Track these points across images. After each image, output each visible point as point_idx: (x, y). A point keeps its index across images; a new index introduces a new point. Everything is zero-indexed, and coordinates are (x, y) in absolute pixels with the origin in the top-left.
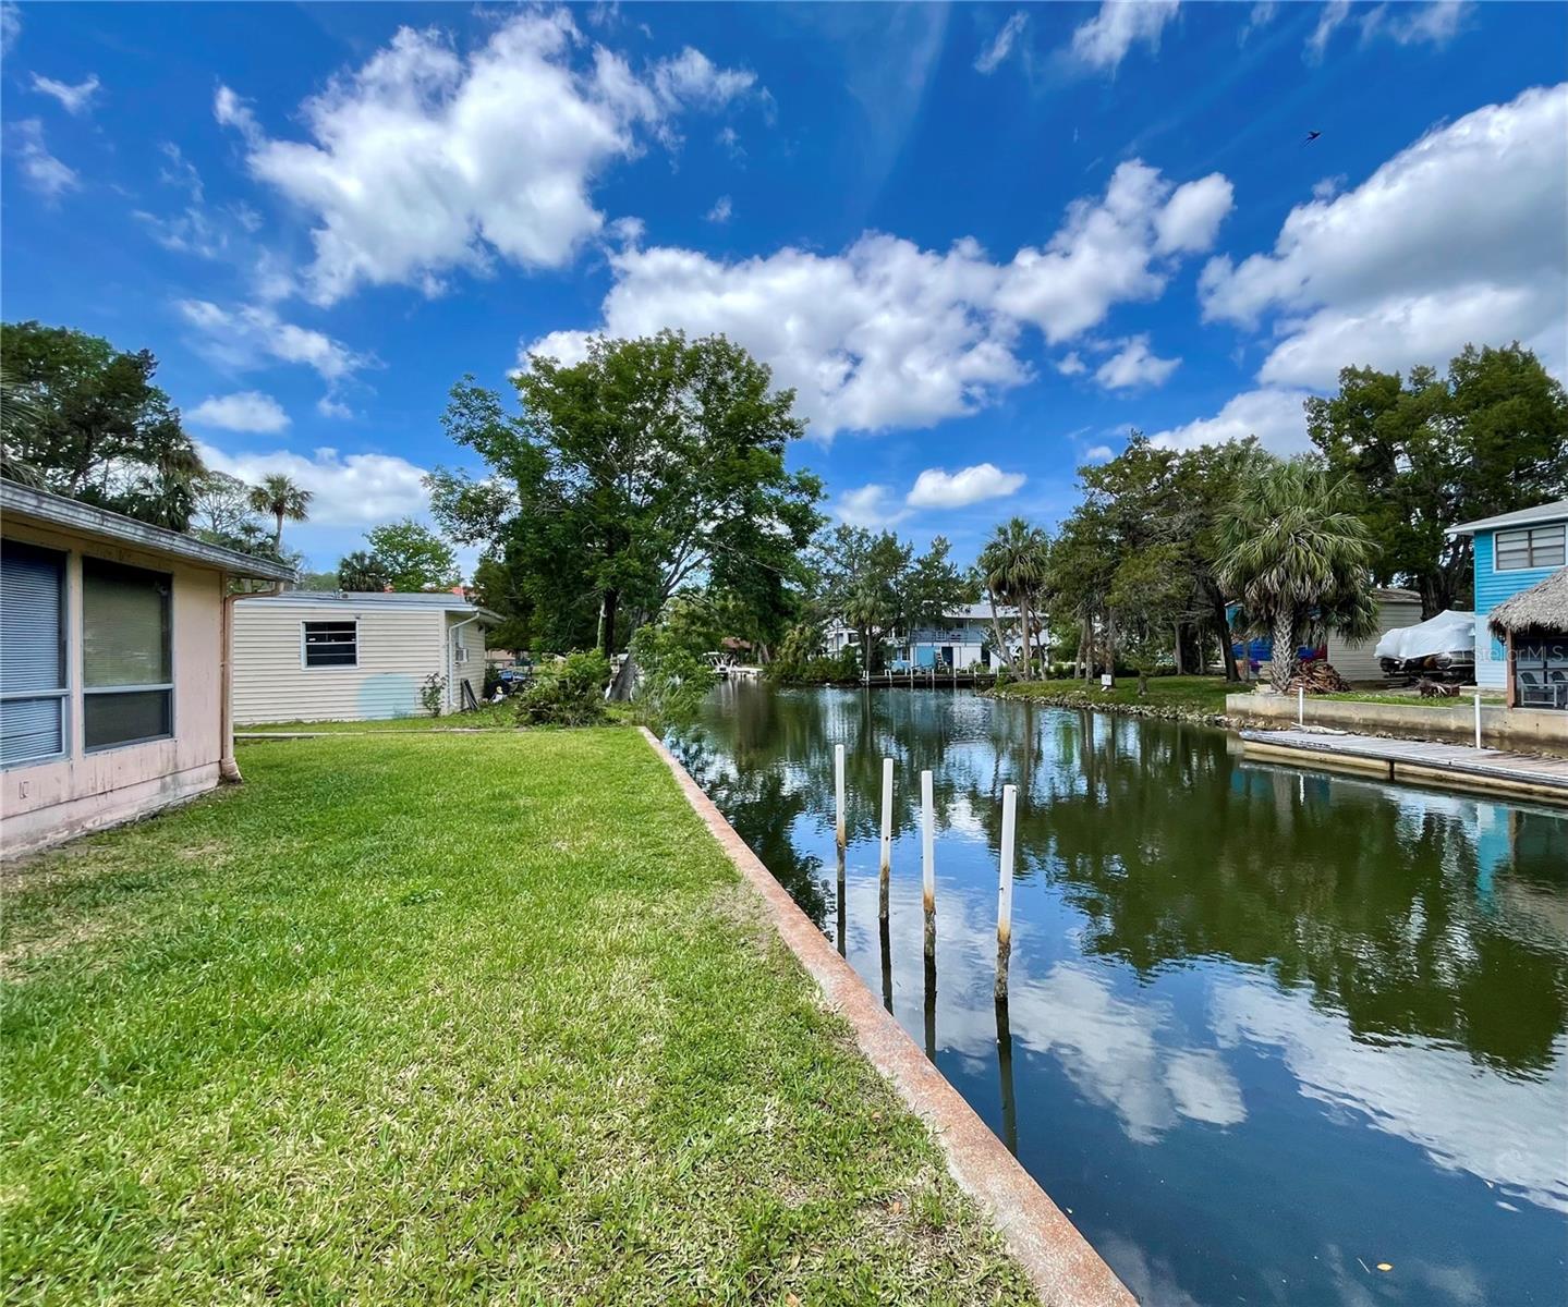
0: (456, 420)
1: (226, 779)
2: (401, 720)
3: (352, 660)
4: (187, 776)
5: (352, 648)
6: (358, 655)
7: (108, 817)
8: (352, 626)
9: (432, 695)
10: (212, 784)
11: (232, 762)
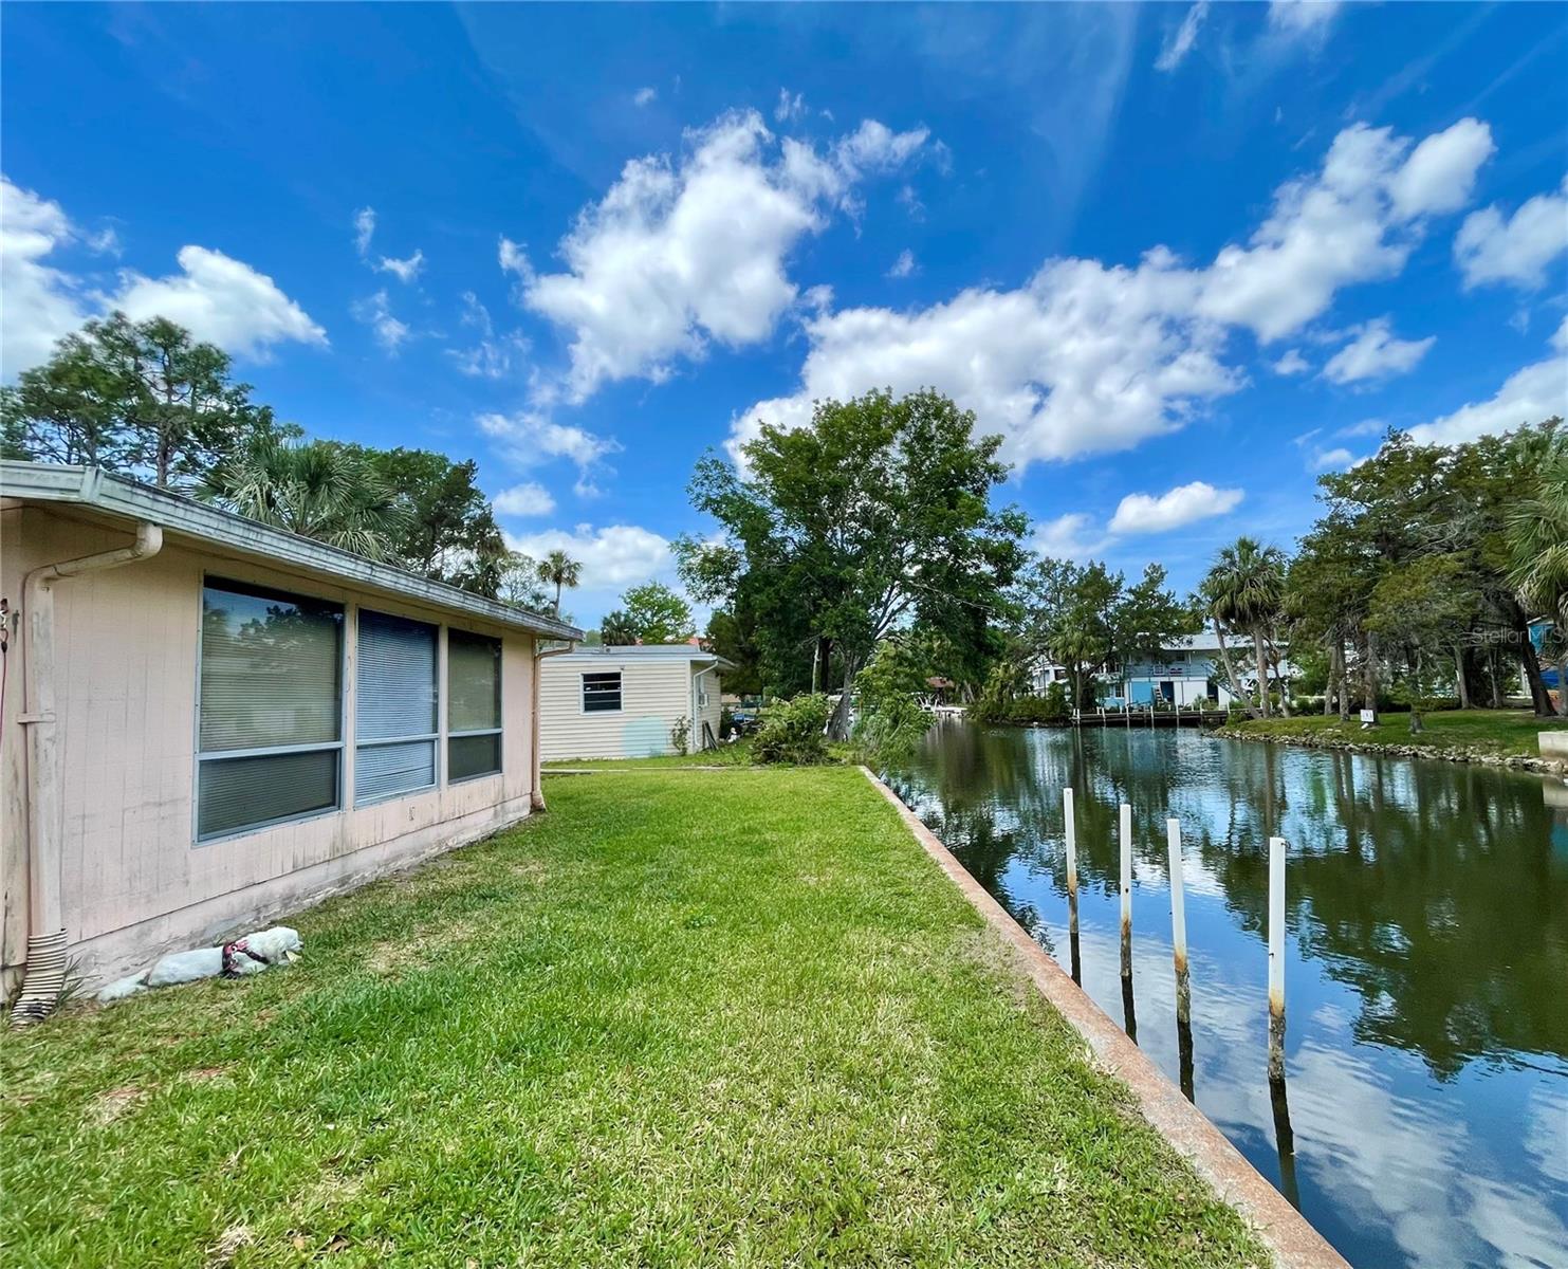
0: (697, 490)
1: (536, 809)
2: (656, 758)
3: (617, 706)
4: (511, 805)
5: (618, 696)
6: (623, 701)
7: (461, 838)
8: (617, 676)
9: (680, 736)
10: (526, 812)
11: (540, 795)
